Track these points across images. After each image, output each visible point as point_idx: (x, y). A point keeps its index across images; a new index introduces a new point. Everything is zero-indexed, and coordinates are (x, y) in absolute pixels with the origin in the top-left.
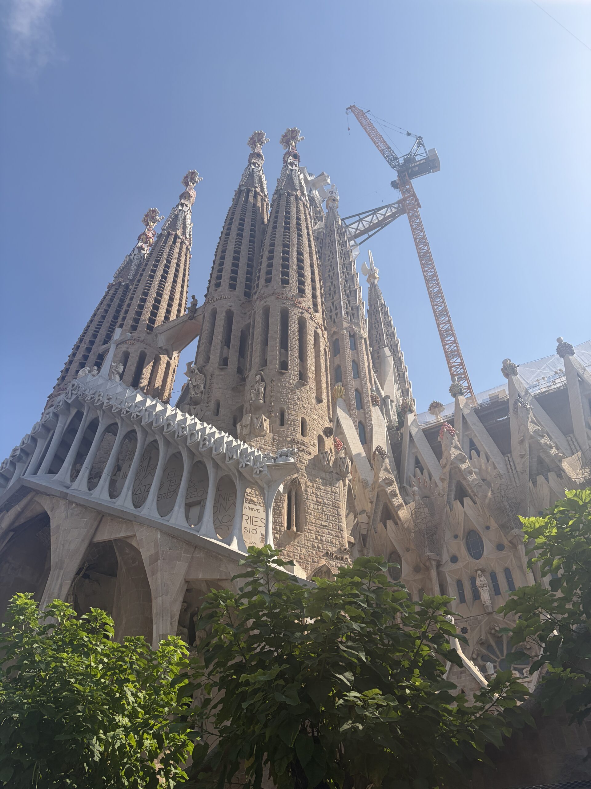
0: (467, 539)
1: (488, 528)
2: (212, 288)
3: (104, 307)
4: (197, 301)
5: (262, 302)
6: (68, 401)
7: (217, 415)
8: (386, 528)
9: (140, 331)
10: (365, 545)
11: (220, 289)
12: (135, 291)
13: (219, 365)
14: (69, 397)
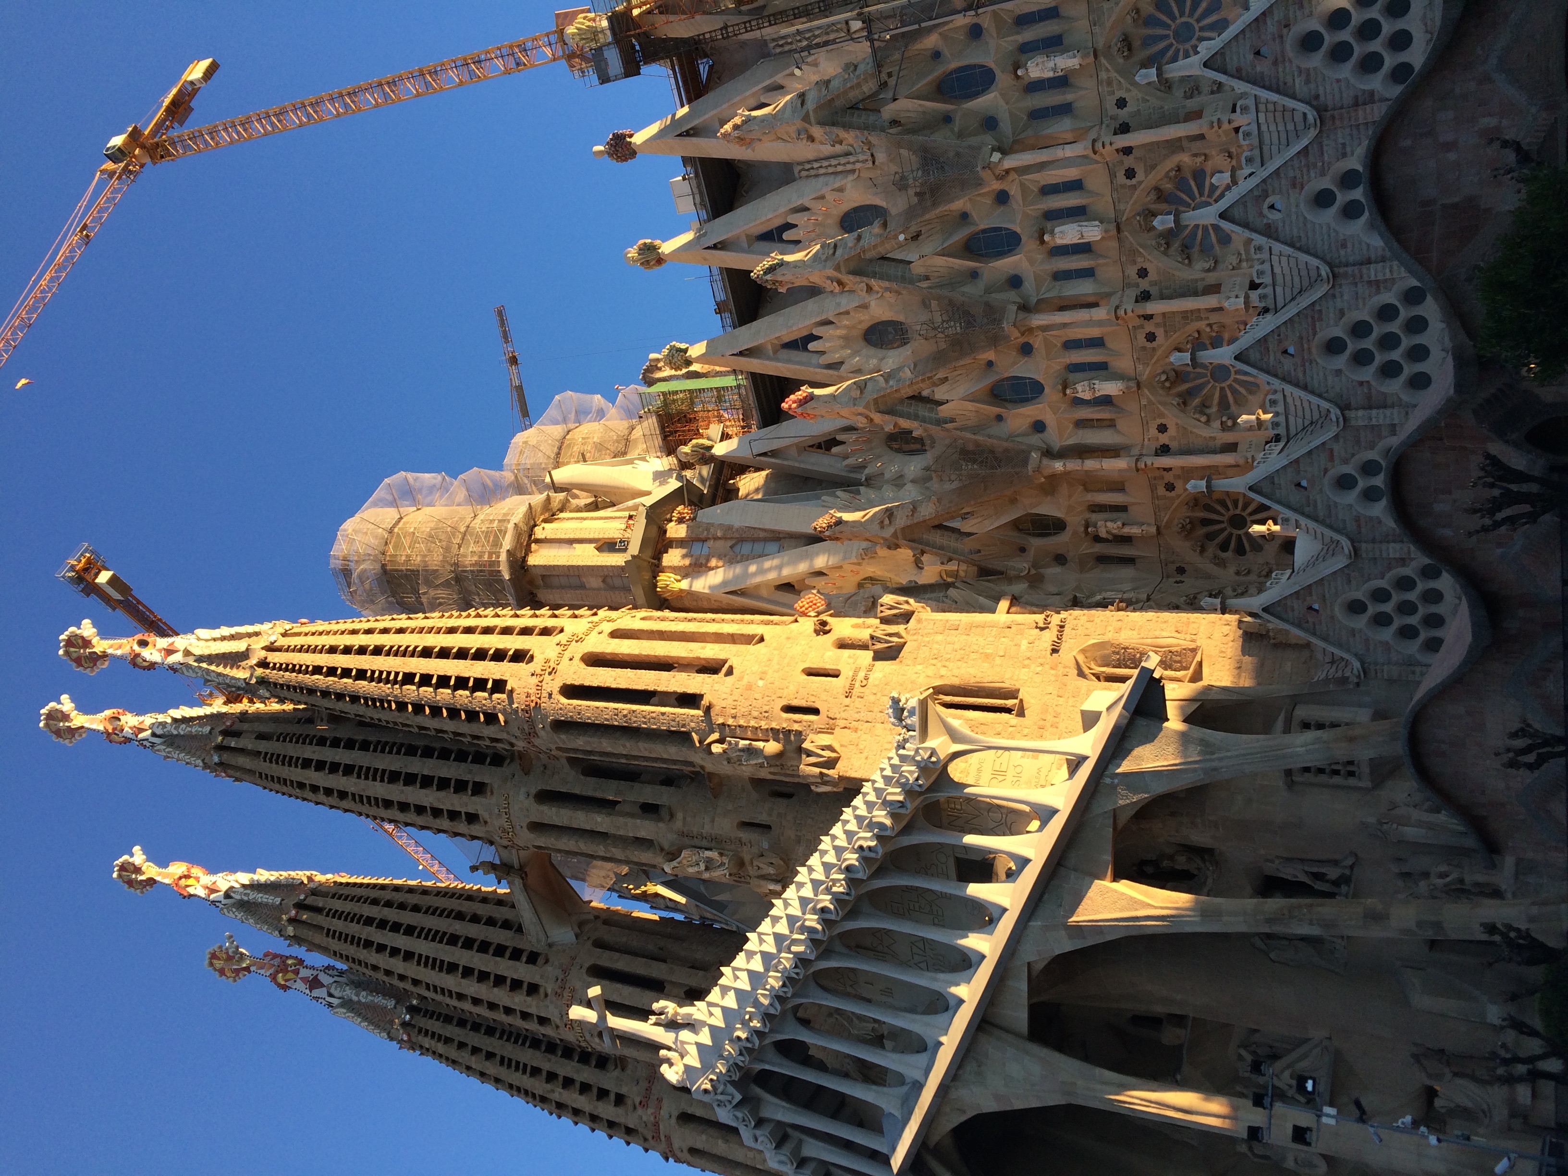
0: (1006, 400)
1: (990, 364)
2: (476, 829)
3: (464, 1056)
4: (483, 863)
5: (542, 733)
6: (735, 1102)
7: (769, 827)
8: (973, 534)
9: (542, 977)
10: (1002, 573)
11: (483, 814)
12: (443, 990)
13: (660, 820)
14: (730, 1098)
